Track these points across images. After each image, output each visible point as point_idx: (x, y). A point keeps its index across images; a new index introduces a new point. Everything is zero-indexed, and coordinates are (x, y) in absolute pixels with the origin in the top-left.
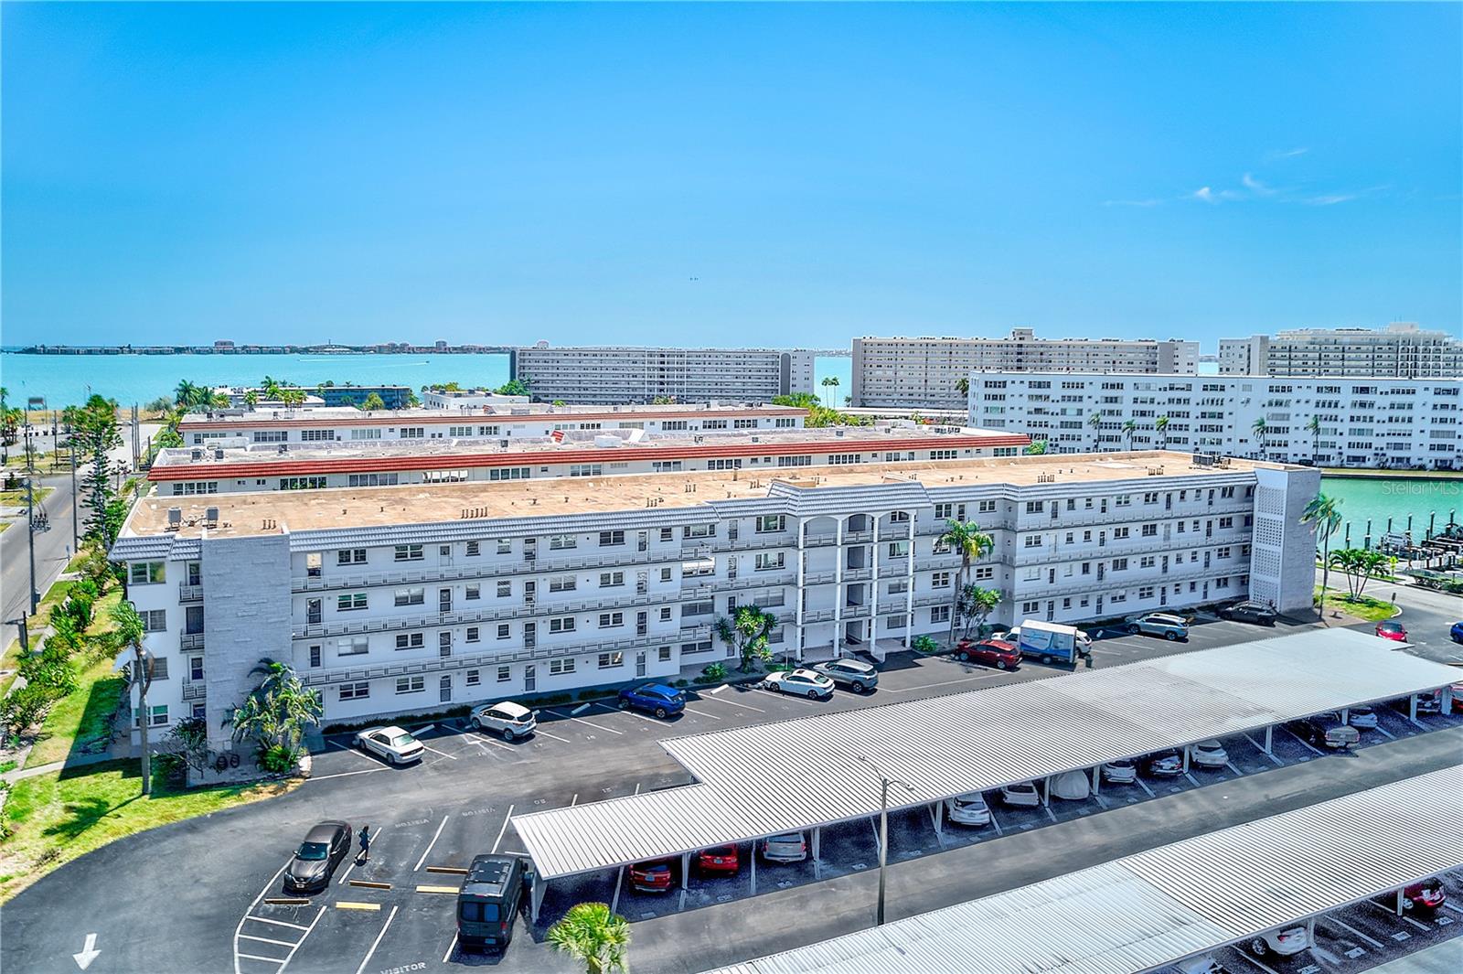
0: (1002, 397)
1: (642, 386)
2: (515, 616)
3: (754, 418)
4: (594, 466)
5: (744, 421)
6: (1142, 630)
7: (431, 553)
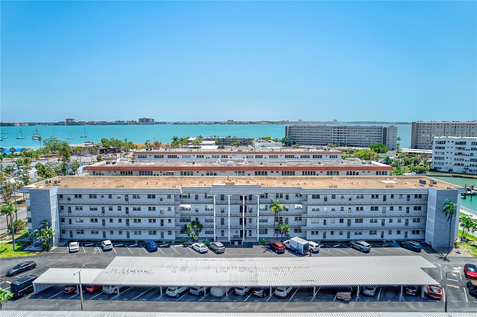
0: (444, 148)
1: (331, 139)
2: (124, 217)
3: (321, 155)
4: (210, 172)
5: (317, 156)
6: (354, 246)
7: (99, 197)
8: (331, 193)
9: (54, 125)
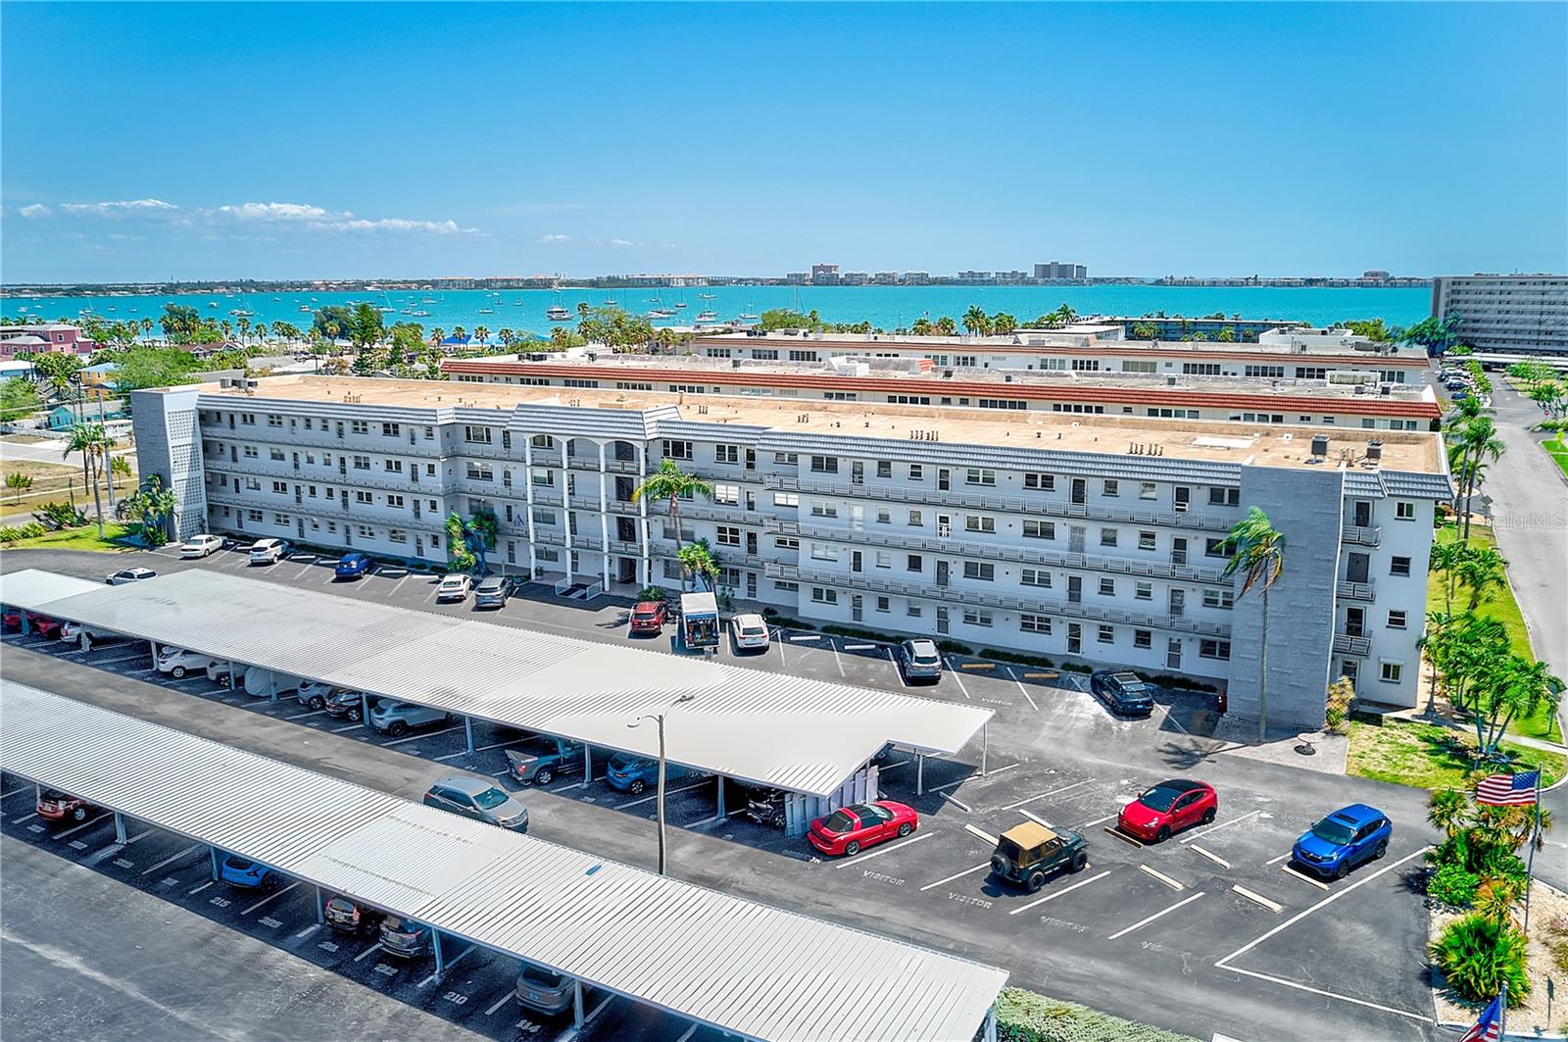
8: (877, 456)
9: (778, 284)
